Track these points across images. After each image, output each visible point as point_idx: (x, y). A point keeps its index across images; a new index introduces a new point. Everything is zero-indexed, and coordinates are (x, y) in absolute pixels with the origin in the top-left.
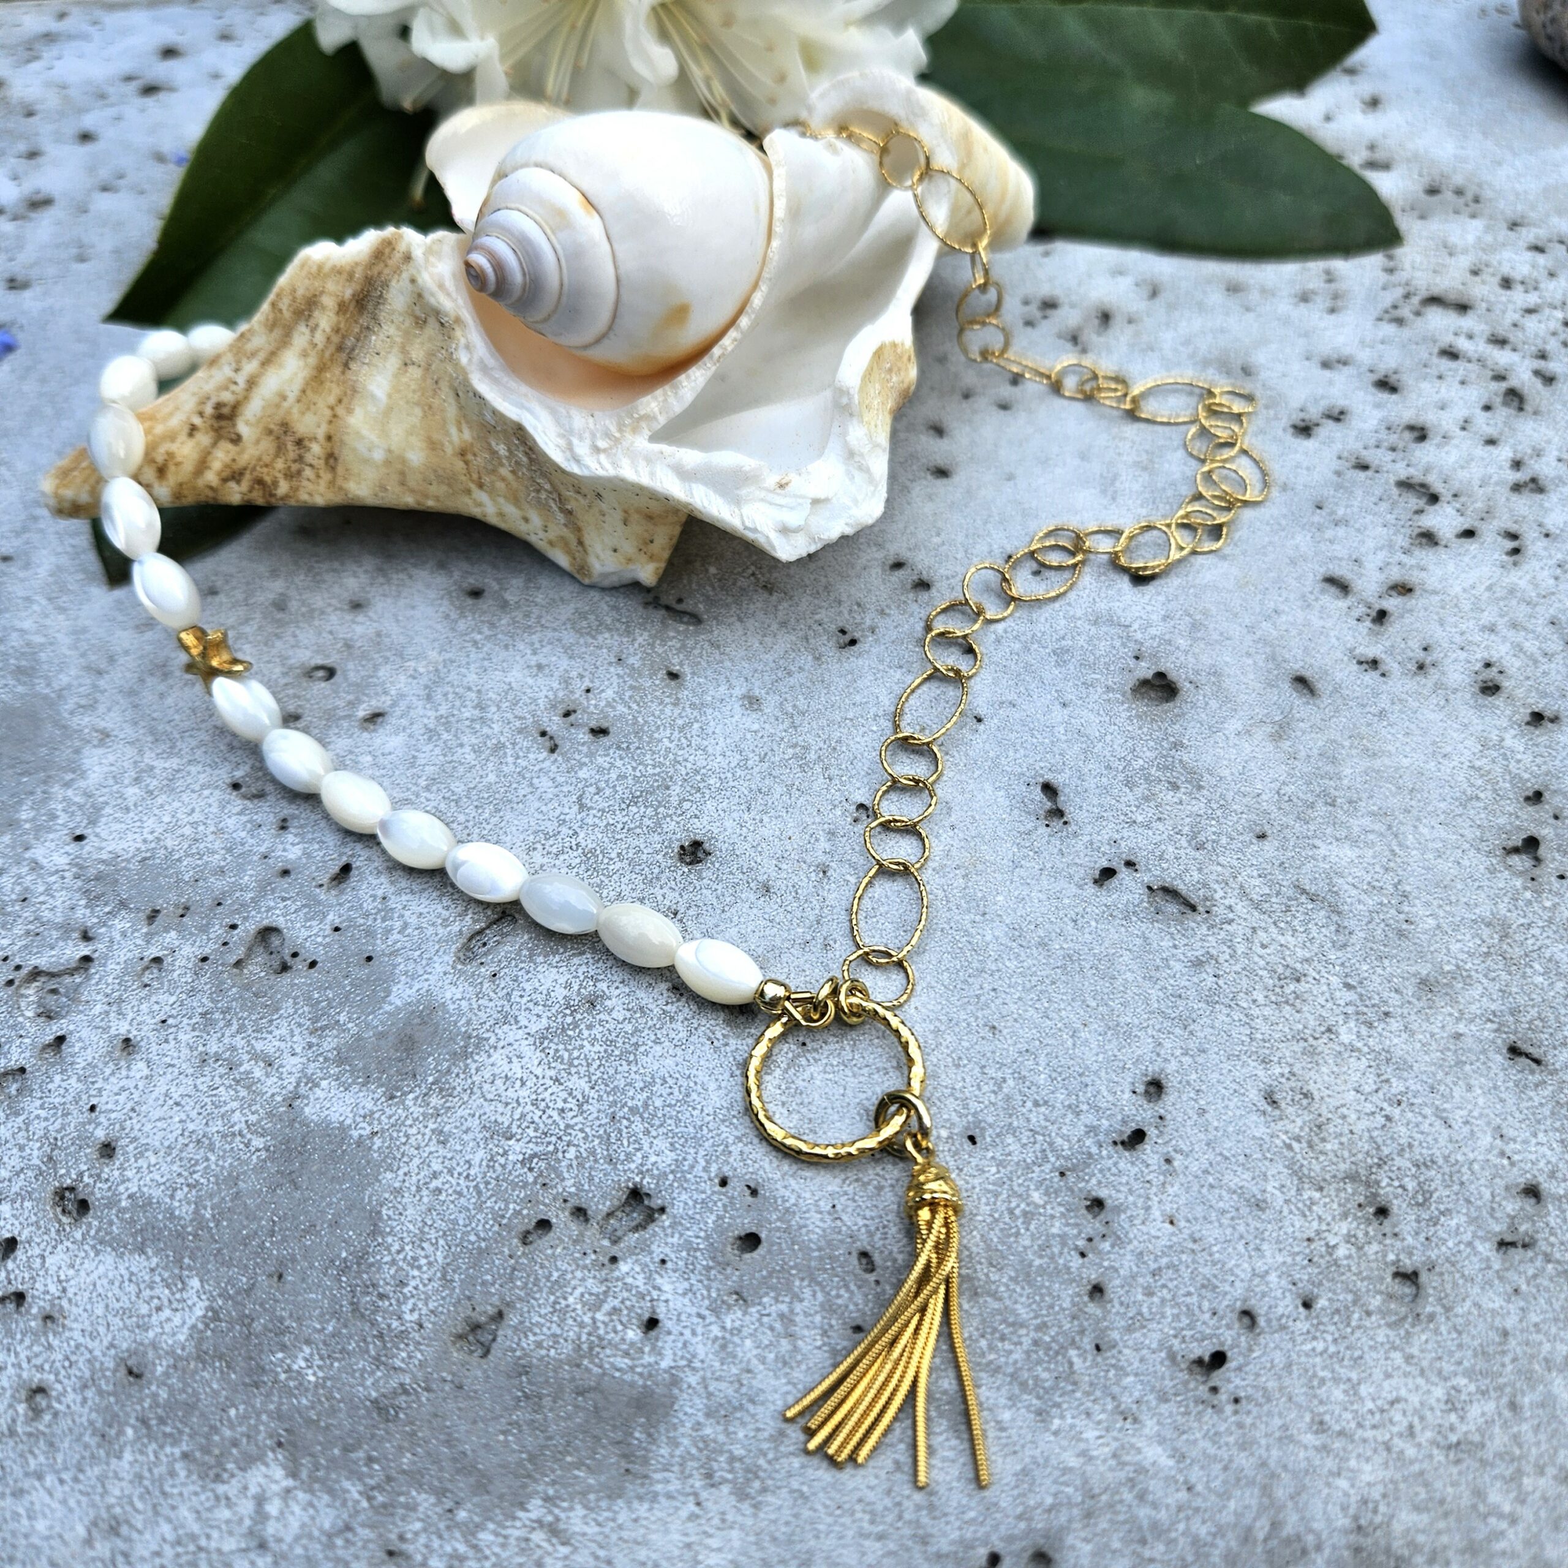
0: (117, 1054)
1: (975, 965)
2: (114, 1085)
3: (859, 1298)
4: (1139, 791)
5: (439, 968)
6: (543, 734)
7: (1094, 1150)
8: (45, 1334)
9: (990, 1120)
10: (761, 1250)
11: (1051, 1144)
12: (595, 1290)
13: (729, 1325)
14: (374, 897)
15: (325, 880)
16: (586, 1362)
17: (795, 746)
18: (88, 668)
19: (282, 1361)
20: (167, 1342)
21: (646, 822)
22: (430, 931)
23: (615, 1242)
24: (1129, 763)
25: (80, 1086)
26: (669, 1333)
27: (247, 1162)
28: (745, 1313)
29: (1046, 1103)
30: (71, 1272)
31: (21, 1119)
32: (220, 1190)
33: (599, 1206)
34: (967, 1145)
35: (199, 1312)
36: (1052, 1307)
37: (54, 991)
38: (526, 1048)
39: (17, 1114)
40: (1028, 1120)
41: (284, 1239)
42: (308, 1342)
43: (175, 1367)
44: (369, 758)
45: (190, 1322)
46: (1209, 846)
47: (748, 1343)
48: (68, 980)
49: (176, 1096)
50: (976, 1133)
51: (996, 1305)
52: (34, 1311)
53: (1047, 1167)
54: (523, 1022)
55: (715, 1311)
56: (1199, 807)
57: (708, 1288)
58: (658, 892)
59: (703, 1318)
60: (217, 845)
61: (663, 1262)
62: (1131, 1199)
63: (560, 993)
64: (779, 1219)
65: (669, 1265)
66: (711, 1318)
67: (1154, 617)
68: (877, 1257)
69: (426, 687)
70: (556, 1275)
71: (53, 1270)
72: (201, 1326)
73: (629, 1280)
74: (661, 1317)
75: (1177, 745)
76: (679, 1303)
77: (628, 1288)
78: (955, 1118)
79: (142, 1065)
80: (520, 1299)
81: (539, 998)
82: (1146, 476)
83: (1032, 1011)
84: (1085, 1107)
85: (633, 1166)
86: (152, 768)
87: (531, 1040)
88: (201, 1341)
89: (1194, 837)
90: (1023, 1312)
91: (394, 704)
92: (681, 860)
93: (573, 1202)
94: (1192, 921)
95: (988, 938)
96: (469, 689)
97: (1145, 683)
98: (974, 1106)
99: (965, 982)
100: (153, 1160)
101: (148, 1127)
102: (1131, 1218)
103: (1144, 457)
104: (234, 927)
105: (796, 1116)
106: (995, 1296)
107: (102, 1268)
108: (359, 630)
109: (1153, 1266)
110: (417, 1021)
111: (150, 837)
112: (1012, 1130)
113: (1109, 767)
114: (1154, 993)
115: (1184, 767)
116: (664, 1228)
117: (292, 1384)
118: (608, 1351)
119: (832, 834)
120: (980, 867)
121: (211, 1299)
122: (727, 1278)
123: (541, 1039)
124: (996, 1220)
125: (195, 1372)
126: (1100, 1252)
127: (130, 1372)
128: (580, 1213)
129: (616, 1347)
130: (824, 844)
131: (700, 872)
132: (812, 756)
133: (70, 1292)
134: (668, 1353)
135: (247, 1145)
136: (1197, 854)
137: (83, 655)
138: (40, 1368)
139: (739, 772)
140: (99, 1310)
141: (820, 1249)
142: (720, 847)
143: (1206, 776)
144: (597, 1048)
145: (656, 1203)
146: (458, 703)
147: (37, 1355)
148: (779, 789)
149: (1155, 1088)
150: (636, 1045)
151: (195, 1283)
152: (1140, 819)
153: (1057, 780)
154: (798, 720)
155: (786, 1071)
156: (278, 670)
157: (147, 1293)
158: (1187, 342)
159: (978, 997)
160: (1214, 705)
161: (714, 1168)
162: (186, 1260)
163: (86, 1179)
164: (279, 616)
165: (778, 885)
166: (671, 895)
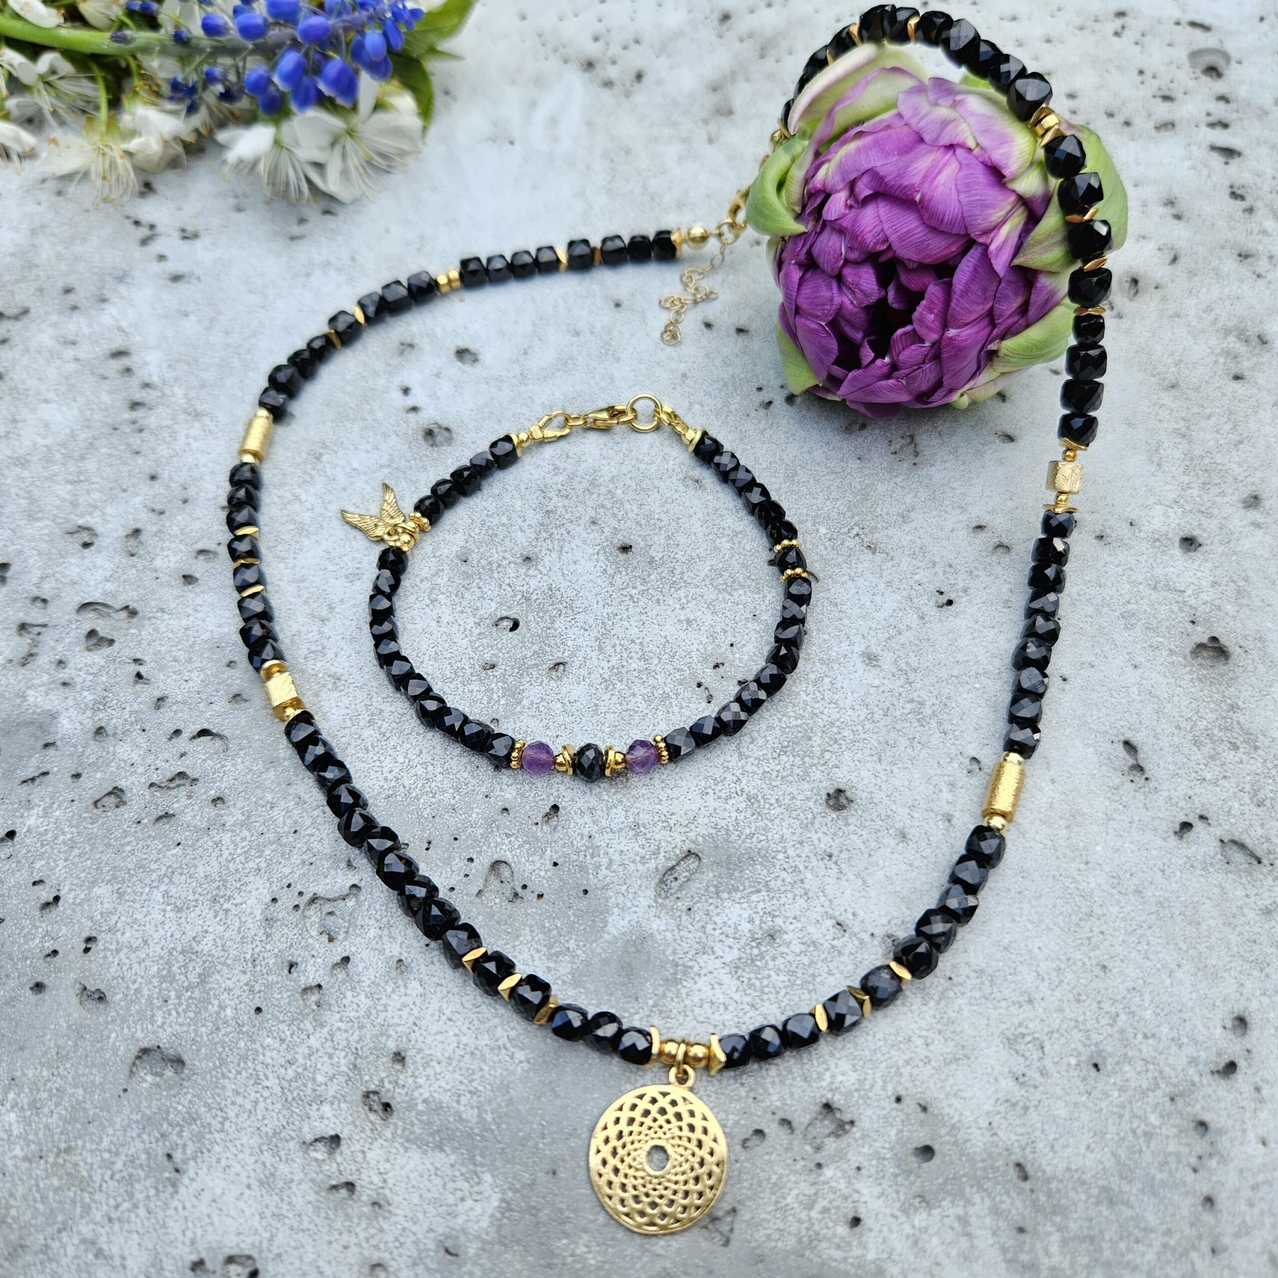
0: (394, 974)
1: (1085, 909)
2: (396, 1001)
3: (1019, 1204)
4: (1207, 749)
5: (644, 902)
6: (699, 685)
7: (1196, 1078)
8: (376, 1218)
9: (1109, 1049)
10: (936, 1160)
11: (1161, 1072)
12: (807, 1192)
13: (917, 1224)
14: (582, 835)
15: (539, 820)
16: (807, 1253)
17: (912, 701)
18: (312, 615)
19: (567, 1245)
20: (474, 1228)
21: (797, 771)
22: (632, 867)
23: (818, 1149)
24: (1195, 724)
25: (369, 1002)
26: (871, 1230)
27: (512, 1073)
28: (929, 1215)
29: (1153, 1036)
30: (388, 1166)
31: (326, 1030)
32: (496, 1097)
33: (801, 1119)
34: (1094, 1070)
35: (496, 1204)
36: (1174, 1215)
37: (331, 913)
38: (723, 975)
39: (322, 1026)
40: (1140, 1051)
41: (553, 1142)
42: (585, 1231)
43: (482, 1249)
44: (559, 705)
45: (490, 1211)
46: (1268, 803)
47: (935, 1240)
48: (341, 904)
49: (448, 1013)
50: (1099, 1061)
51: (1129, 1213)
52: (364, 1198)
53: (1159, 1093)
54: (719, 953)
55: (905, 1212)
56: (1256, 766)
57: (898, 1193)
58: (815, 837)
59: (896, 1217)
60: (446, 784)
61: (859, 1169)
62: (1230, 1123)
63: (745, 927)
64: (948, 1134)
65: (863, 1172)
66: (903, 1219)
67: (1204, 583)
68: (1029, 1169)
69: (597, 639)
70: (774, 1178)
71: (373, 1162)
72: (498, 1215)
73: (834, 1184)
74: (862, 1216)
75: (1234, 708)
76: (876, 1205)
77: (834, 1191)
78: (1081, 1048)
79: (416, 984)
80: (749, 1198)
81: (730, 931)
82: (1184, 445)
83: (1134, 954)
84: (1185, 1040)
85: (824, 1084)
86: (381, 711)
87: (727, 970)
88: (500, 1227)
89: (1255, 795)
90: (1152, 1220)
91: (573, 655)
92: (830, 806)
93: (780, 1115)
94: (1260, 872)
95: (1093, 885)
96: (633, 641)
97: (1201, 646)
98: (1095, 1037)
99: (1077, 925)
100: (438, 1070)
101: (429, 1040)
102: (1232, 1140)
103: (1182, 424)
104: (471, 860)
105: (952, 1044)
106: (1127, 1204)
107: (412, 1164)
108: (533, 583)
109: (1252, 1181)
110: (633, 949)
111: (390, 777)
112: (1127, 1059)
113: (1178, 727)
114: (1234, 938)
115: (1241, 728)
116: (856, 1140)
117: (578, 1266)
118: (824, 1245)
119: (952, 785)
120: (1079, 819)
121: (504, 1192)
122: (912, 1184)
123: (736, 968)
124: (1123, 1139)
125: (499, 1254)
126: (1209, 1169)
127: (447, 1251)
128: (786, 1122)
129: (829, 1240)
130: (946, 795)
131: (846, 818)
132: (927, 711)
133: (391, 1182)
134: (872, 1246)
135: (512, 1057)
136: (1258, 810)
137: (306, 602)
138: (376, 1247)
139: (868, 726)
140: (416, 1200)
141: (983, 1161)
142: (860, 794)
143: (1261, 738)
144: (782, 978)
145: (847, 1117)
146: (625, 655)
147: (373, 1236)
148: (903, 742)
149: (1241, 1022)
150: (813, 976)
151: (487, 1177)
152: (1209, 776)
153: (1136, 739)
154: (912, 676)
155: (938, 1003)
156: (471, 621)
157: (451, 1186)
158: (1209, 309)
159: (1089, 939)
160: (1261, 668)
161: (890, 1087)
162: (478, 1158)
163: (386, 1085)
164: (464, 568)
165: (913, 832)
166: (825, 839)
